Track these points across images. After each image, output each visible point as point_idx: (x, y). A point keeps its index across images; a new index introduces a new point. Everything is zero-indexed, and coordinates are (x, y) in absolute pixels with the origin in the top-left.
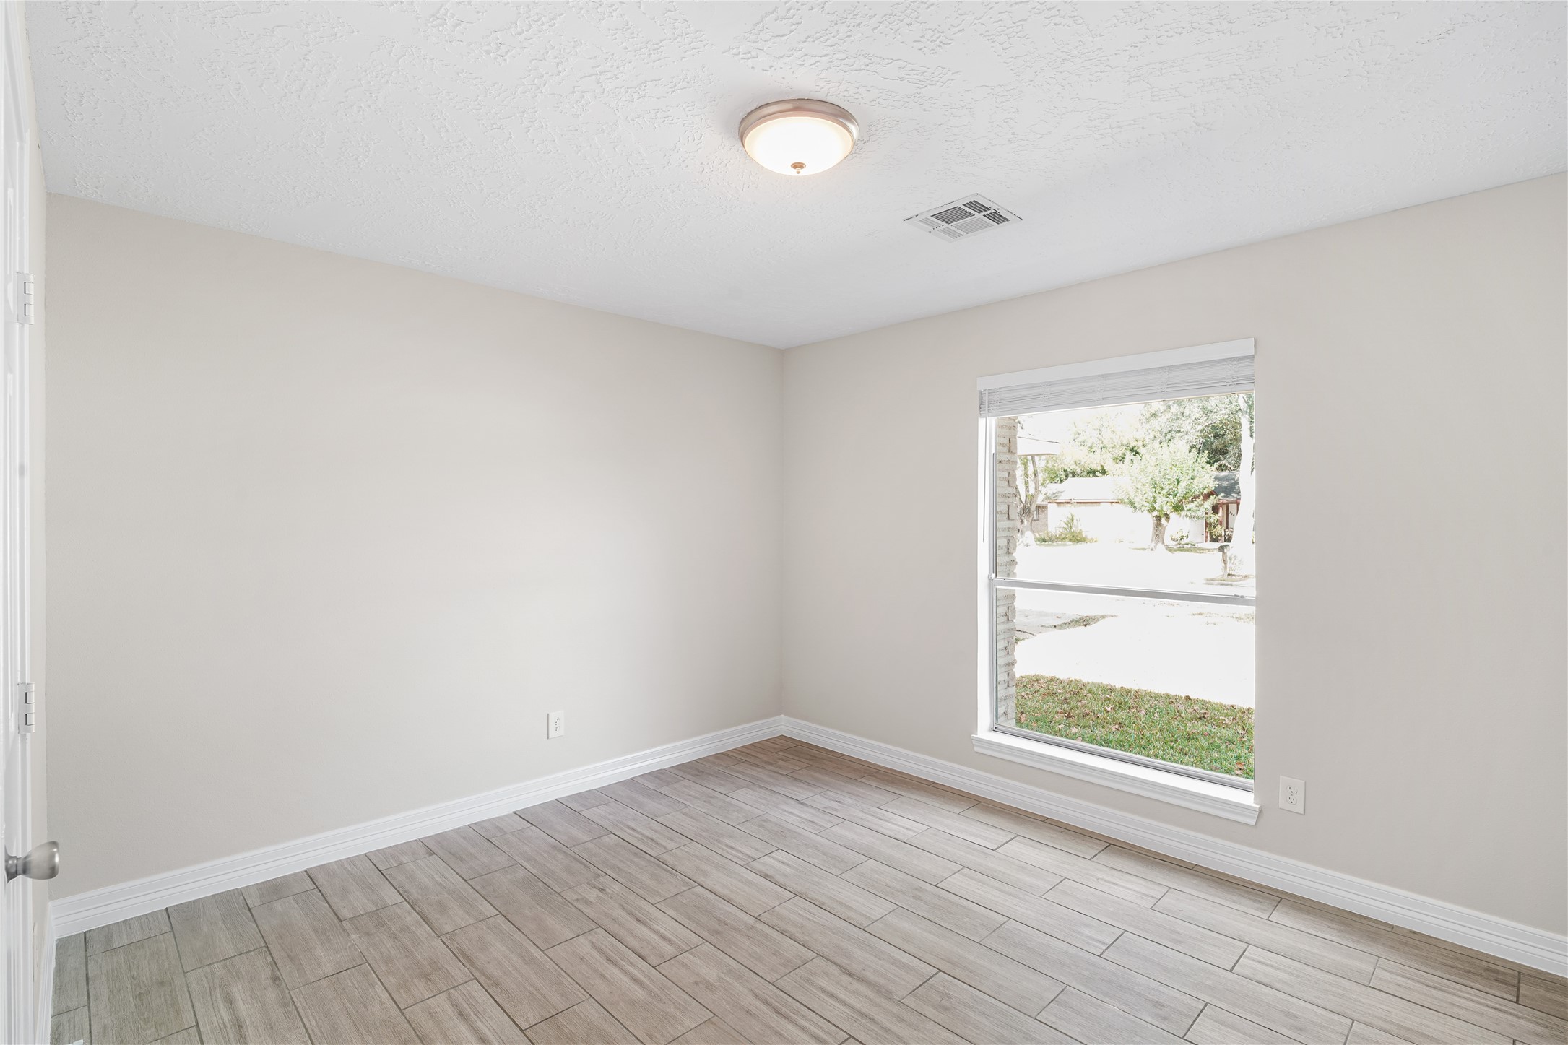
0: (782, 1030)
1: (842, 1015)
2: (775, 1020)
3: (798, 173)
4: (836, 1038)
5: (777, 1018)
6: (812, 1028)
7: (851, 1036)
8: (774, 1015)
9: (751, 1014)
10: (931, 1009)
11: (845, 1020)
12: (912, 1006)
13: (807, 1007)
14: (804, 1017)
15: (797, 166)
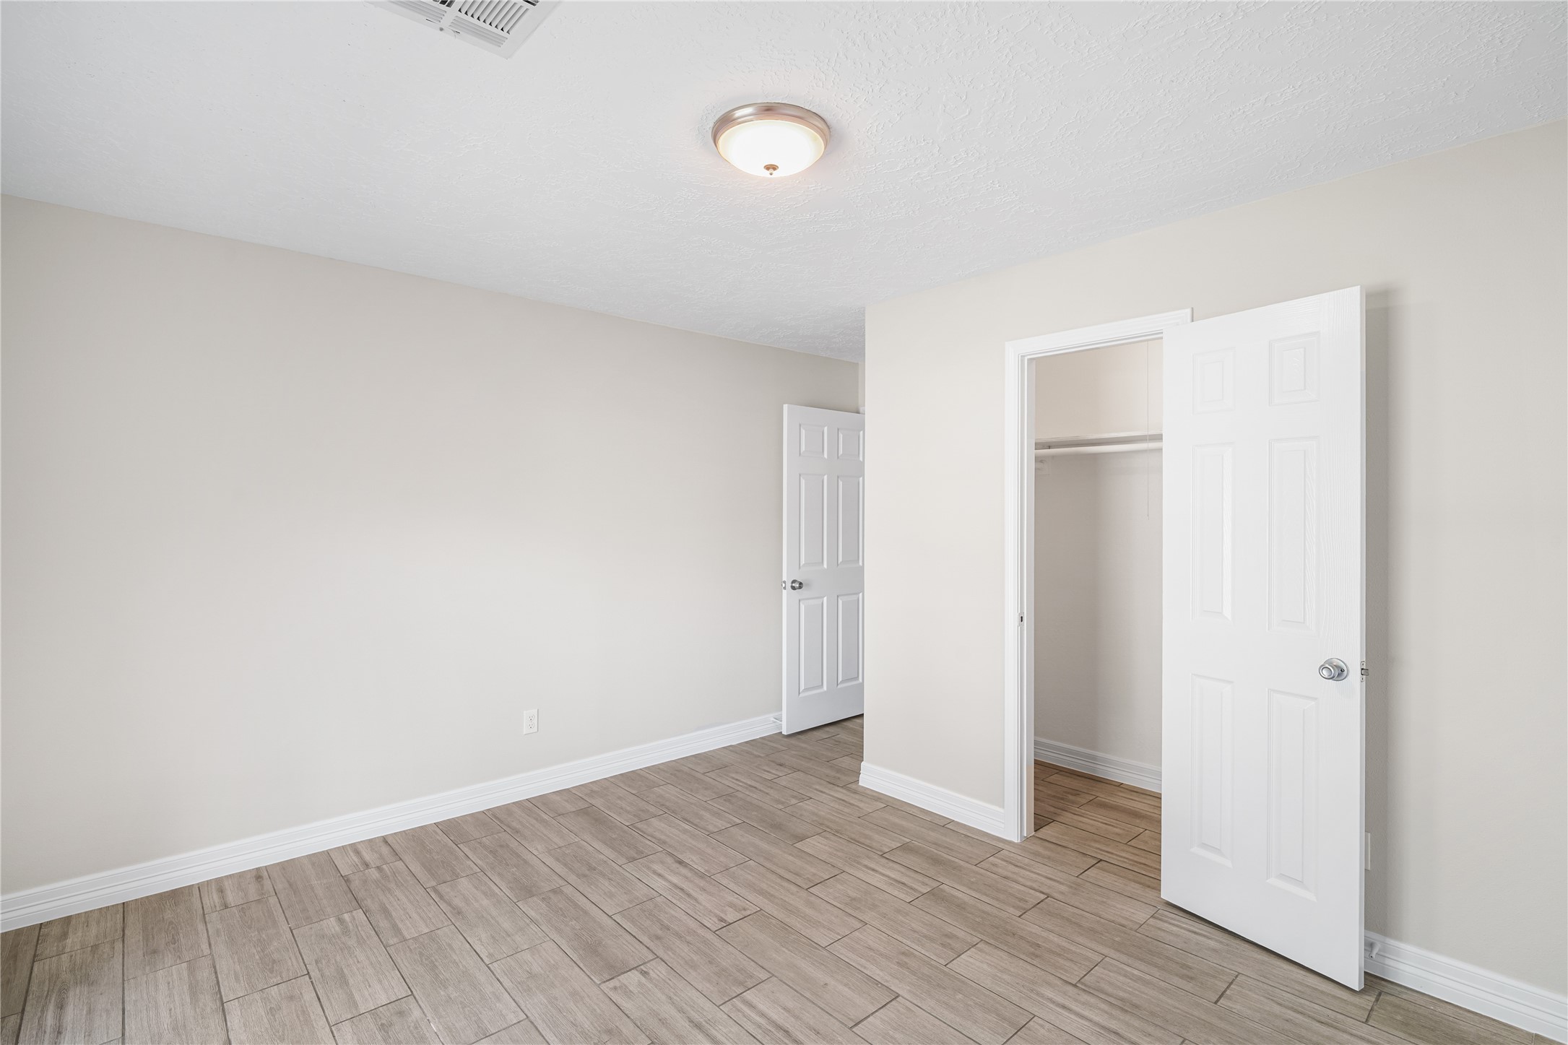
0: (783, 1013)
1: (720, 1027)
2: (789, 1023)
3: (771, 174)
4: (732, 1005)
5: (787, 1026)
6: (753, 1015)
7: (718, 1007)
8: (791, 1029)
9: (815, 1030)
10: (624, 1031)
11: (719, 1022)
12: (643, 1036)
13: (754, 1037)
14: (760, 1027)
15: (770, 167)
